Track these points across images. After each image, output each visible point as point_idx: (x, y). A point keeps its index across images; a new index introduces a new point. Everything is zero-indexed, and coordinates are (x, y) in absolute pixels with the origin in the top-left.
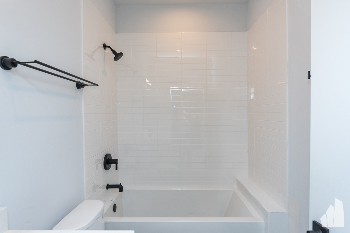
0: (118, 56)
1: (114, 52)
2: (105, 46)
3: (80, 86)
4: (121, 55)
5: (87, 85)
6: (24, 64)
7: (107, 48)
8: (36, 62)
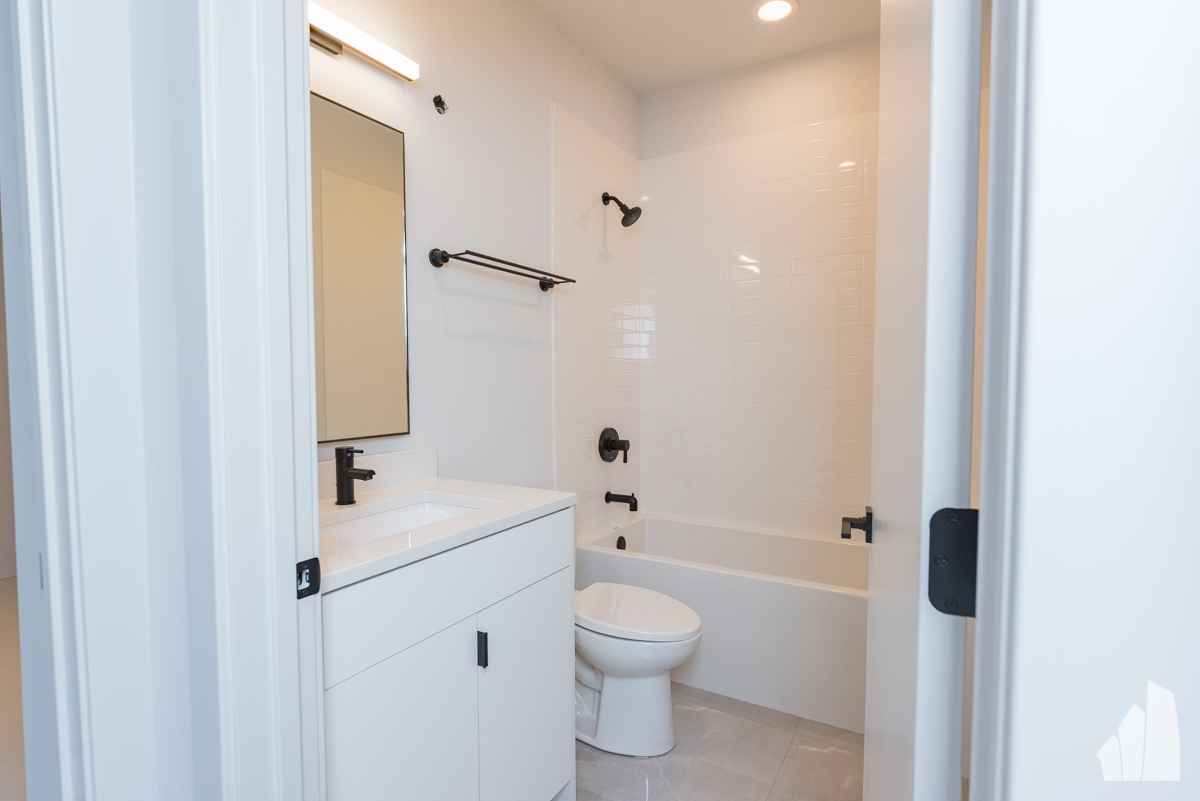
0: (630, 215)
1: (623, 208)
2: (606, 199)
3: (546, 285)
4: (637, 212)
5: (558, 283)
6: (456, 257)
7: (612, 202)
8: (467, 252)
